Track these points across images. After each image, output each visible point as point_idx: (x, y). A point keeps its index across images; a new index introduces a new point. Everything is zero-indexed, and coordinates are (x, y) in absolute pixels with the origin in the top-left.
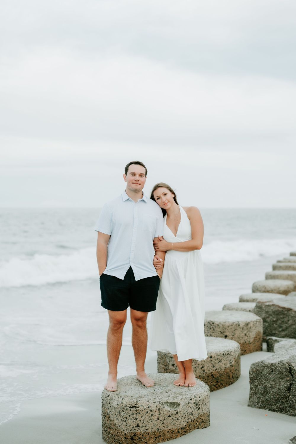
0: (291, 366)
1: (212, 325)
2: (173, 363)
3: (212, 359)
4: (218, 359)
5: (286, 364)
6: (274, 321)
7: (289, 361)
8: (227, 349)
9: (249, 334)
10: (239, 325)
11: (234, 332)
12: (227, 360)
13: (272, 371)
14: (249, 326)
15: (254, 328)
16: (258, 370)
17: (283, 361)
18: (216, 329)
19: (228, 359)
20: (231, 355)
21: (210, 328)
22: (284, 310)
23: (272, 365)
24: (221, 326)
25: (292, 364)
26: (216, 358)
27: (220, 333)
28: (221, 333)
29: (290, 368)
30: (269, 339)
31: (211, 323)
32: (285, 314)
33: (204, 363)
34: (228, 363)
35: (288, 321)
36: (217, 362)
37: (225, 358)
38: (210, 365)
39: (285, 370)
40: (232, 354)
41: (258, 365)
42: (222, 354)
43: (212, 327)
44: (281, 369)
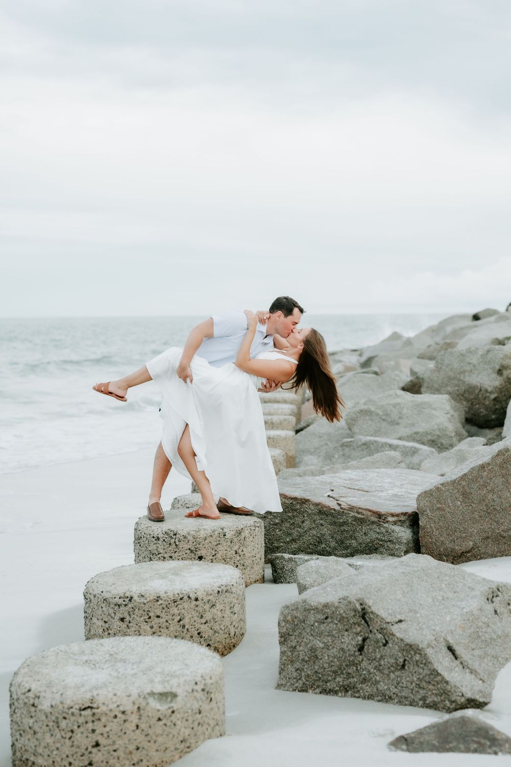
0: (366, 605)
1: (174, 537)
2: (121, 616)
3: (198, 603)
4: (209, 601)
5: (355, 602)
6: (276, 524)
7: (360, 596)
8: (224, 581)
9: (243, 551)
10: (225, 535)
11: (216, 548)
12: (224, 603)
13: (326, 618)
14: (243, 535)
15: (251, 539)
16: (296, 618)
17: (348, 597)
18: (181, 545)
19: (226, 600)
20: (232, 593)
21: (170, 544)
22: (294, 503)
23: (326, 606)
24: (190, 538)
25: (367, 601)
26: (206, 600)
27: (188, 551)
28: (192, 551)
29: (363, 609)
30: (277, 558)
31: (172, 535)
32: (296, 510)
33: (183, 611)
34: (228, 608)
35: (303, 522)
36: (207, 607)
37: (221, 598)
38: (195, 614)
39: (353, 613)
40: (234, 590)
41: (297, 609)
42: (216, 592)
43: (173, 541)
44: (344, 612)
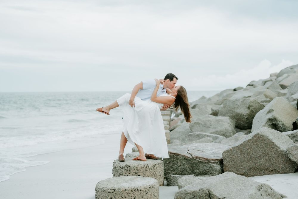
0: (210, 191)
1: (129, 167)
2: (111, 197)
3: (141, 192)
4: (145, 191)
5: (206, 190)
6: (167, 164)
7: (208, 188)
8: (151, 184)
9: (156, 173)
10: (149, 167)
11: (145, 172)
12: (152, 192)
13: (194, 197)
14: (156, 167)
15: (159, 168)
16: (181, 197)
17: (203, 188)
18: (132, 171)
19: (152, 191)
20: (154, 188)
21: (127, 170)
23: (194, 192)
24: (135, 168)
25: (211, 190)
26: (144, 191)
27: (134, 173)
28: (136, 173)
29: (209, 193)
30: (168, 176)
31: (128, 167)
32: (175, 158)
33: (135, 195)
34: (153, 194)
35: (178, 163)
36: (145, 193)
37: (150, 190)
38: (140, 196)
39: (205, 195)
40: (155, 187)
41: (182, 193)
42: (148, 187)
43: (128, 169)
44: (202, 194)
